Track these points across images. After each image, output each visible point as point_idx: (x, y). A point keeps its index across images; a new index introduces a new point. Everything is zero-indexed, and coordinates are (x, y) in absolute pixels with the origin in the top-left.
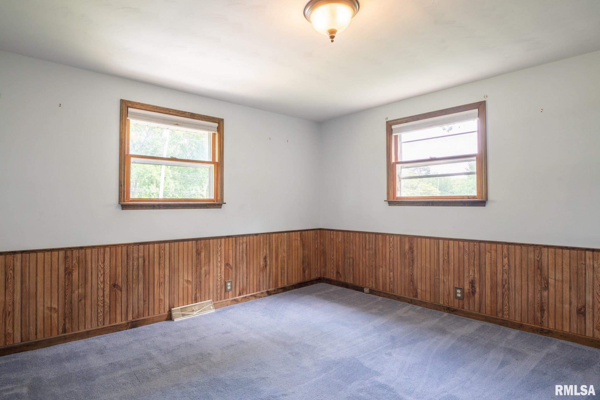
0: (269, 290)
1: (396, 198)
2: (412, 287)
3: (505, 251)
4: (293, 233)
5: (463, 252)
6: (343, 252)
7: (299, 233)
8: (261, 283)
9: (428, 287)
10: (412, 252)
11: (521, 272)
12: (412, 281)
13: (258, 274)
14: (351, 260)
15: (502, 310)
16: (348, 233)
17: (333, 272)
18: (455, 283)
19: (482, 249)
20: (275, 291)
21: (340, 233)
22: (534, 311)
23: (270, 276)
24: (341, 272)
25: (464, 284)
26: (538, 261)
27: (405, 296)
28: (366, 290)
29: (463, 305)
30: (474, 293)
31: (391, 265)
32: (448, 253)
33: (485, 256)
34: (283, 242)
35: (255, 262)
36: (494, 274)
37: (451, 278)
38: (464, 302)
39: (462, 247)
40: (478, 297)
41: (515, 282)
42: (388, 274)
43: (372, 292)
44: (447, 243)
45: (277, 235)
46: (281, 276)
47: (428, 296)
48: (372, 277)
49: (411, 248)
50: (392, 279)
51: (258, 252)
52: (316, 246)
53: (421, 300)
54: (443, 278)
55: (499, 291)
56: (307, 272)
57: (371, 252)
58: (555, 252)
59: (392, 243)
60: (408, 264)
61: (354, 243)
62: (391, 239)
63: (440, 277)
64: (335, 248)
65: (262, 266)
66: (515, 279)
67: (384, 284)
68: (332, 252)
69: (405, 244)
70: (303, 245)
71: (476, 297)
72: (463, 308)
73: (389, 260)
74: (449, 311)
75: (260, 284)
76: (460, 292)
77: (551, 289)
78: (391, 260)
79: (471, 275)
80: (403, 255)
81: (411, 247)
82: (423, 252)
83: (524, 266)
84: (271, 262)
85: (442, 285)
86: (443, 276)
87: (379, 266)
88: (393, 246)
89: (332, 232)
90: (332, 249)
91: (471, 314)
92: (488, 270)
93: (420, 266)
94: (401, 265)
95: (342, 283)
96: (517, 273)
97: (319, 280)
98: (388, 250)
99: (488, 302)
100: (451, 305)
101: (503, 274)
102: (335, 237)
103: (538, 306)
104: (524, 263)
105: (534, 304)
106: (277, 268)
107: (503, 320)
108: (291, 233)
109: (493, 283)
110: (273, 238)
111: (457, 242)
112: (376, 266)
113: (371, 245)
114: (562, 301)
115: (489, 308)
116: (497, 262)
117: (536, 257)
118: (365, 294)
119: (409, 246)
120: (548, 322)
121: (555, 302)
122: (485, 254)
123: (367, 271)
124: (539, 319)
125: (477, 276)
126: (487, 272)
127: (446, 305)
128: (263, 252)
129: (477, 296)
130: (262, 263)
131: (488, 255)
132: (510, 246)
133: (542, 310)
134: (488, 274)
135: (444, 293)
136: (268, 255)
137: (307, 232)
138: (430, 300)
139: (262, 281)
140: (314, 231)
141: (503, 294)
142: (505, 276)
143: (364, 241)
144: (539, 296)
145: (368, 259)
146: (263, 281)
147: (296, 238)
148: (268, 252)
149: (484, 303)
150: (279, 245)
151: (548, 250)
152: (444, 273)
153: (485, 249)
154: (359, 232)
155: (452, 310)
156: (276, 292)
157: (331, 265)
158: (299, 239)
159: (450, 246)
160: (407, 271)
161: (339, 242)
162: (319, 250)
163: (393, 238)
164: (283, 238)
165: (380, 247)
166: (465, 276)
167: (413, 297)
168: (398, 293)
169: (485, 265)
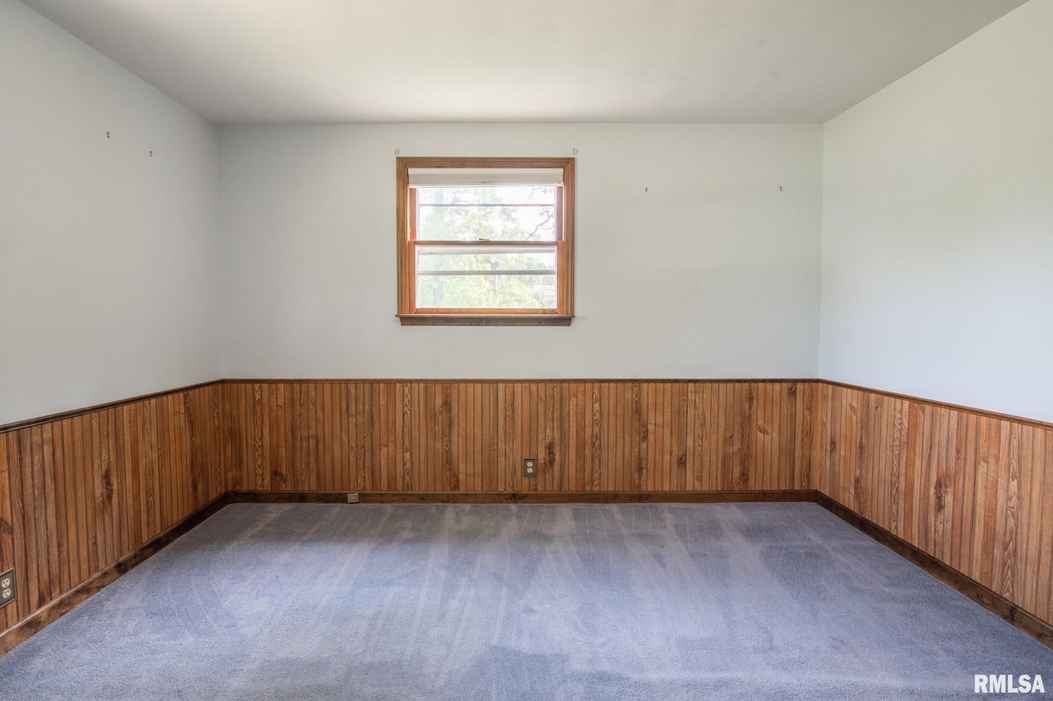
0: (122, 559)
1: (415, 311)
2: (448, 474)
3: (596, 392)
4: (170, 397)
5: (536, 401)
6: (289, 426)
7: (181, 395)
8: (99, 547)
9: (478, 466)
10: (449, 410)
11: (616, 422)
12: (449, 461)
13: (89, 524)
14: (312, 443)
15: (592, 481)
16: (304, 385)
17: (263, 475)
18: (524, 451)
19: (565, 393)
20: (135, 556)
21: (281, 386)
22: (631, 472)
23: (120, 522)
24: (284, 472)
25: (537, 451)
26: (636, 402)
27: (435, 492)
28: (353, 497)
29: (536, 485)
30: (552, 462)
31: (407, 438)
32: (513, 404)
33: (569, 402)
34: (148, 423)
35: (81, 492)
36: (581, 428)
37: (518, 445)
38: (538, 480)
39: (535, 392)
40: (559, 468)
41: (608, 436)
42: (399, 457)
43: (364, 498)
44: (512, 388)
45: (133, 406)
46: (148, 512)
47: (478, 482)
48: (364, 468)
49: (447, 404)
50: (408, 465)
51: (88, 462)
52: (217, 423)
53: (466, 492)
54: (504, 448)
55: (588, 452)
56: (200, 487)
57: (360, 419)
58: (656, 387)
59: (409, 396)
60: (440, 433)
61: (319, 406)
62: (407, 390)
63: (500, 447)
64: (266, 421)
65: (100, 499)
66: (608, 433)
67: (392, 478)
68: (259, 431)
69: (435, 397)
70: (192, 424)
71: (555, 469)
72: (536, 490)
73: (403, 431)
74: (514, 500)
75: (97, 548)
76: (531, 465)
77: (651, 438)
78: (406, 430)
79: (548, 436)
80: (431, 417)
81: (447, 401)
82: (470, 406)
83: (620, 411)
84: (121, 484)
85: (502, 460)
86: (503, 444)
87: (380, 444)
88: (410, 402)
89: (257, 386)
90: (259, 423)
91: (548, 496)
92: (573, 423)
93: (464, 433)
94: (427, 435)
95: (288, 493)
96: (611, 422)
97: (225, 499)
98: (399, 413)
99: (572, 472)
100: (517, 489)
101: (593, 427)
102: (265, 396)
103: (636, 464)
104: (620, 407)
105: (631, 462)
106: (136, 496)
107: (593, 494)
108: (165, 398)
109: (579, 443)
110: (125, 415)
111: (528, 385)
112: (372, 445)
113: (361, 405)
114: (663, 452)
115: (573, 482)
116: (585, 410)
117: (634, 397)
118: (349, 505)
119: (443, 399)
120: (647, 484)
121: (655, 454)
122: (570, 399)
123: (352, 459)
124: (637, 482)
125: (557, 436)
126: (571, 427)
127: (509, 491)
128: (101, 459)
129: (557, 466)
130: (98, 492)
131: (573, 401)
132: (603, 384)
133: (640, 469)
134: (573, 430)
135: (505, 471)
136: (113, 467)
137: (197, 390)
138: (482, 489)
139: (103, 540)
140: (210, 388)
141: (593, 457)
142: (596, 429)
143: (344, 396)
144: (637, 450)
145: (355, 434)
146: (105, 542)
147: (177, 409)
148: (112, 458)
149: (566, 476)
150: (140, 432)
151: (648, 386)
152: (505, 439)
153: (569, 392)
154: (332, 382)
155: (520, 496)
156: (138, 559)
157: (255, 460)
158: (182, 410)
159: (516, 394)
160: (439, 445)
161: (277, 406)
162: (221, 431)
163: (411, 386)
164: (147, 413)
165: (382, 407)
166: (540, 438)
167: (452, 489)
168: (420, 489)
169: (569, 417)
